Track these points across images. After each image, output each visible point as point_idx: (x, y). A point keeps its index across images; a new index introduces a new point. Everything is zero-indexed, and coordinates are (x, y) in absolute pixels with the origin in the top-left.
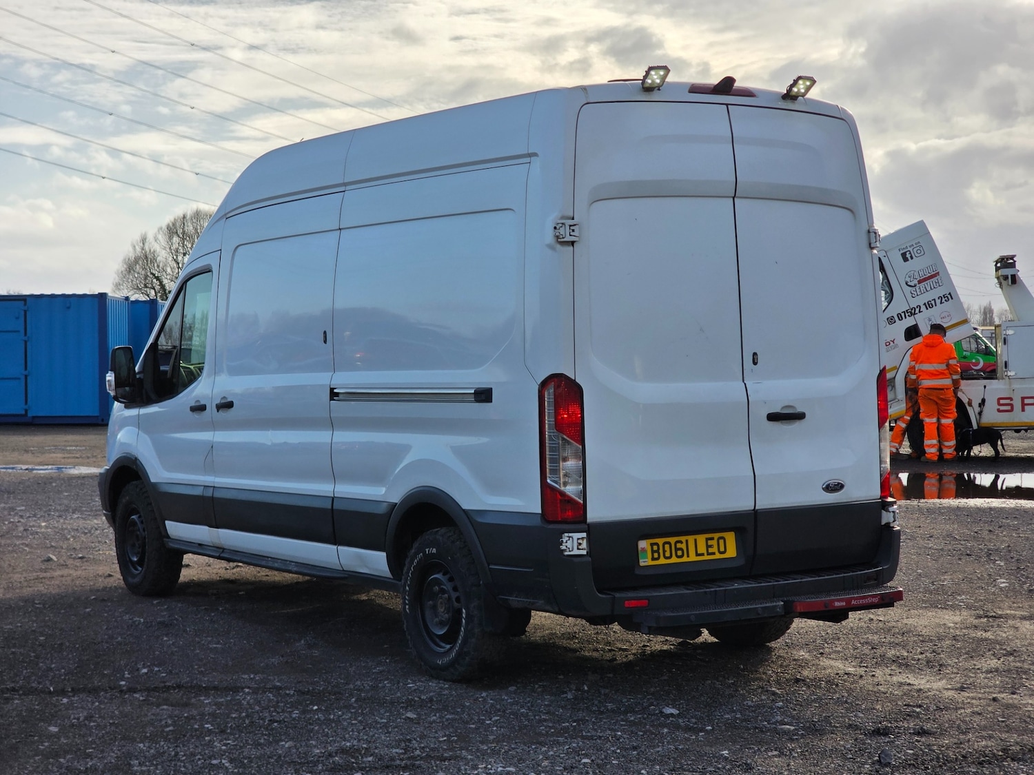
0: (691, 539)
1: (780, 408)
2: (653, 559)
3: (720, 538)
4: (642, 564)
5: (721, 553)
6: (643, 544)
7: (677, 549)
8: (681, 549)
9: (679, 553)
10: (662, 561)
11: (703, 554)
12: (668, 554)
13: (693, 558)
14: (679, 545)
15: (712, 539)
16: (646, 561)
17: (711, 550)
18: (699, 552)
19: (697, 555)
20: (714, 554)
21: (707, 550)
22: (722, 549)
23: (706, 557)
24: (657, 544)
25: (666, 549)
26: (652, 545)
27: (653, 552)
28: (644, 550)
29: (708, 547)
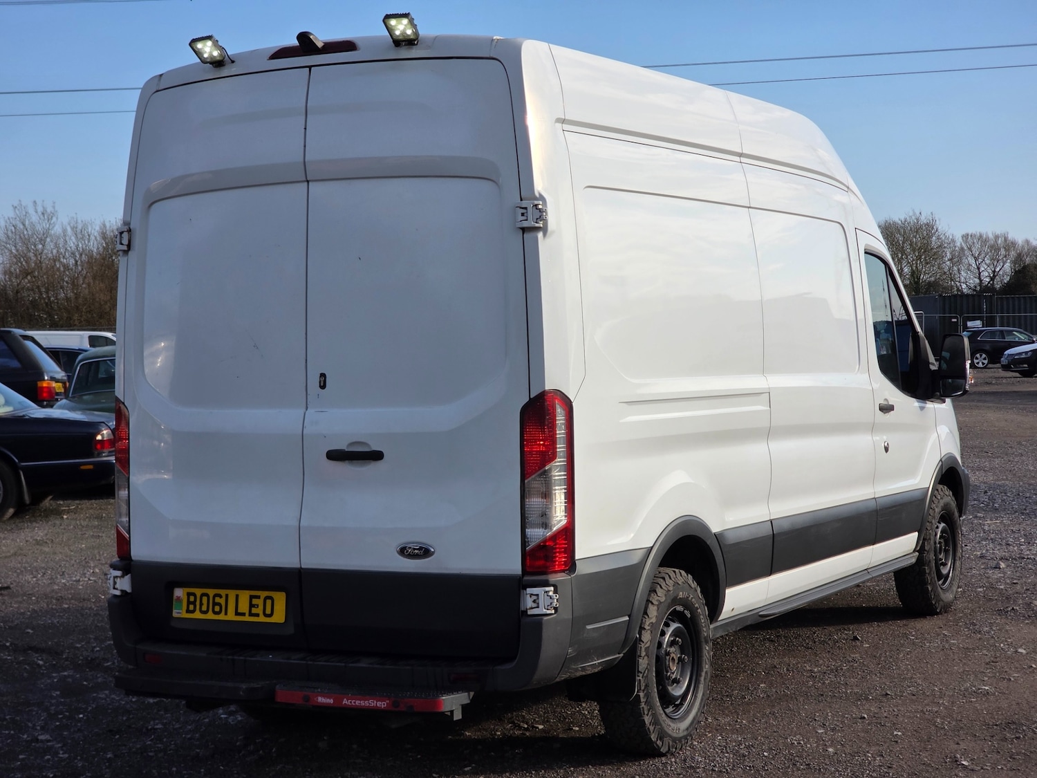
0: (232, 594)
1: (347, 444)
2: (188, 611)
3: (267, 598)
4: (175, 614)
5: (266, 615)
6: (179, 593)
7: (215, 604)
8: (219, 604)
9: (217, 608)
10: (197, 615)
11: (243, 614)
12: (204, 608)
13: (231, 616)
14: (218, 600)
15: (258, 597)
16: (179, 612)
17: (254, 611)
18: (239, 611)
19: (237, 614)
20: (257, 615)
21: (250, 610)
22: (268, 611)
23: (247, 618)
24: (194, 595)
25: (203, 602)
26: (189, 594)
27: (189, 603)
28: (179, 599)
29: (252, 606)
